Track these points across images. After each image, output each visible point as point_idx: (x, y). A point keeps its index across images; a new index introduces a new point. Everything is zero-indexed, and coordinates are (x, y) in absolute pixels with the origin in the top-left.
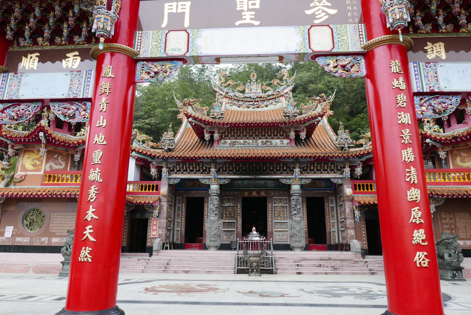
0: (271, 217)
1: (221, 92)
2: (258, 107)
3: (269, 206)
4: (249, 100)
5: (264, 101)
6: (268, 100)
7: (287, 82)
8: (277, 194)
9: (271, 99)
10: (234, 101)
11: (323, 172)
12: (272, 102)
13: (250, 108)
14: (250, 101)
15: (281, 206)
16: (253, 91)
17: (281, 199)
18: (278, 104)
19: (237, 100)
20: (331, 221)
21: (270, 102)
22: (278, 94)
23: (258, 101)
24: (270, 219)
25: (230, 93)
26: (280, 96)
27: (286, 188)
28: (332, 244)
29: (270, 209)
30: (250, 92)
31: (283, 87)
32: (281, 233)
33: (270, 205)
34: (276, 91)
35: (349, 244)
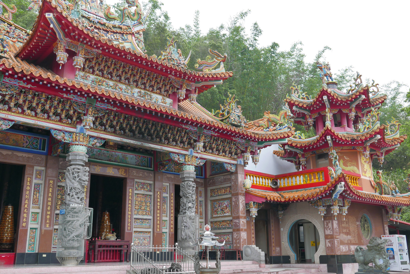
0: (131, 210)
3: (129, 192)
5: (108, 32)
6: (114, 32)
7: (140, 18)
8: (141, 175)
9: (117, 33)
12: (118, 37)
15: (143, 195)
16: (93, 11)
17: (144, 183)
18: (125, 44)
21: (115, 37)
22: (127, 30)
23: (99, 29)
24: (130, 213)
26: (130, 34)
27: (151, 167)
29: (130, 197)
30: (89, 11)
31: (133, 22)
32: (141, 235)
33: (130, 190)
34: (124, 24)
35: (242, 250)
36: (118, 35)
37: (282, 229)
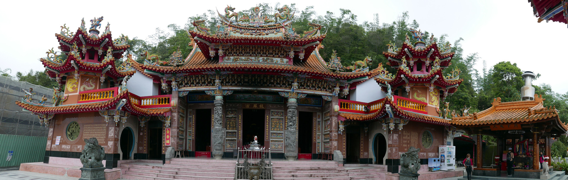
0: (268, 128)
1: (226, 22)
2: (260, 35)
3: (267, 118)
4: (252, 28)
5: (265, 30)
6: (269, 29)
7: (288, 17)
8: (275, 107)
9: (272, 29)
10: (237, 29)
11: (317, 89)
12: (273, 31)
13: (253, 35)
14: (253, 30)
15: (278, 119)
16: (256, 22)
17: (278, 112)
18: (278, 34)
19: (240, 28)
20: (317, 134)
22: (279, 26)
23: (260, 30)
24: (267, 130)
25: (233, 23)
26: (281, 27)
27: (282, 102)
28: (317, 153)
29: (267, 121)
30: (254, 22)
31: (283, 20)
32: (277, 143)
33: (267, 116)
34: (277, 23)
35: (333, 154)
36: (273, 30)
37: (370, 140)
